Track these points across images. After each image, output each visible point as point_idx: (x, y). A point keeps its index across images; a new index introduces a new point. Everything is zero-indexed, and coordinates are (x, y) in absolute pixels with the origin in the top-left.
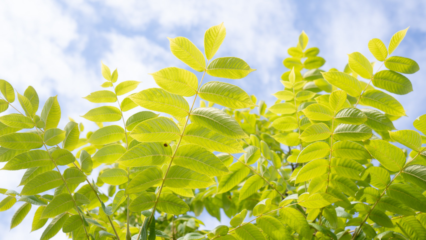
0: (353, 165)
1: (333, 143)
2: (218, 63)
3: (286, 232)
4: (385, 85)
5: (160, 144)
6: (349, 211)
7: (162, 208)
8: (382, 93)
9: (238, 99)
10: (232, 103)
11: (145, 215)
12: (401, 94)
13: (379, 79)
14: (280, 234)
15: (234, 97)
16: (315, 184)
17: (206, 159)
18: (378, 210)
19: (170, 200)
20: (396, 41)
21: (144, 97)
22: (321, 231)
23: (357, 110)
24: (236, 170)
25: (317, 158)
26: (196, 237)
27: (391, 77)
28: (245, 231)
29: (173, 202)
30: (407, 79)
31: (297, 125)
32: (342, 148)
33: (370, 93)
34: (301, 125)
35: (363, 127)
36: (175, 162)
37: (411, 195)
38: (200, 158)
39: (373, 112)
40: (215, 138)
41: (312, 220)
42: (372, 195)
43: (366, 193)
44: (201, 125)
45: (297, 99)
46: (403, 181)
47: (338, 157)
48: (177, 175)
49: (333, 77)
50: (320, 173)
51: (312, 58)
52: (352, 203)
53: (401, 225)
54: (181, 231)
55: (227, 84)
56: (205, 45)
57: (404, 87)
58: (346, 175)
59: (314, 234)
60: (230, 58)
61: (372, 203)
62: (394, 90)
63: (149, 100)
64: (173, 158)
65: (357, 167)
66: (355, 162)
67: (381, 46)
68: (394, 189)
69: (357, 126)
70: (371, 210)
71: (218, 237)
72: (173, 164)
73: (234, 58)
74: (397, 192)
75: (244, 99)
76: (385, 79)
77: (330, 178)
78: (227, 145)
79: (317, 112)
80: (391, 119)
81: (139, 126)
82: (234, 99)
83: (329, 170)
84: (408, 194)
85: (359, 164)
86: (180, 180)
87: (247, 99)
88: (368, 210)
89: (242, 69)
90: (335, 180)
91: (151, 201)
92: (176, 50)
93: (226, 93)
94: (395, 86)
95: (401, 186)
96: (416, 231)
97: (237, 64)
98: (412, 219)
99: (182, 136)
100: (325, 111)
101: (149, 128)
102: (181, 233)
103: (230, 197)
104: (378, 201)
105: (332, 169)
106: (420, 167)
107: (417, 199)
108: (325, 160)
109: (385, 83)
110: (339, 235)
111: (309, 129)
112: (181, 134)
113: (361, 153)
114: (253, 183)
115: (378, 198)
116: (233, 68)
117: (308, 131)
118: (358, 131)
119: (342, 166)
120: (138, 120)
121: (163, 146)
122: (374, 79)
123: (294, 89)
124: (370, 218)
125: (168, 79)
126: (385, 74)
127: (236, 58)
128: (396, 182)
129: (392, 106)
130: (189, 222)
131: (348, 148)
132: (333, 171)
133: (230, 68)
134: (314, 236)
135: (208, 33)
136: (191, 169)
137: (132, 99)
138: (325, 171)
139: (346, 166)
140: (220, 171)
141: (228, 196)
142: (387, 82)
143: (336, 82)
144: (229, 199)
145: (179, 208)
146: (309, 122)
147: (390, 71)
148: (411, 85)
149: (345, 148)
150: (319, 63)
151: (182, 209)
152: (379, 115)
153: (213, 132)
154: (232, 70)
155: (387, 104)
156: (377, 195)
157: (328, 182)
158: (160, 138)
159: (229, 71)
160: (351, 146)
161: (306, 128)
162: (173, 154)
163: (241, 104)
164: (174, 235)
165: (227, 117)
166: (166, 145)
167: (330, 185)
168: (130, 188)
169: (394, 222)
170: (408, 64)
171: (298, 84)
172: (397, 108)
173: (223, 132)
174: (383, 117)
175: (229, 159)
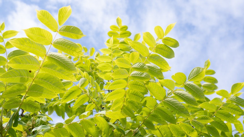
0: (138, 94)
1: (129, 81)
2: (66, 28)
3: (96, 130)
4: (161, 52)
5: (27, 70)
6: (133, 119)
7: (24, 108)
8: (159, 56)
9: (75, 51)
10: (71, 52)
11: (13, 111)
12: (168, 58)
13: (159, 49)
14: (93, 130)
15: (73, 49)
16: (117, 103)
17: (54, 82)
18: (149, 120)
19: (30, 104)
20: (169, 29)
21: (18, 42)
22: (116, 129)
23: (144, 64)
24: (74, 90)
25: (119, 88)
26: (45, 128)
27: (164, 48)
28: (73, 126)
29: (31, 105)
30: (172, 50)
31: (111, 68)
32: (134, 84)
33: (153, 56)
34: (114, 69)
35: (146, 74)
36: (35, 82)
37: (166, 113)
38: (50, 81)
39: (153, 66)
40: (60, 71)
41: (113, 123)
42: (146, 112)
43: (143, 111)
44: (53, 63)
45: (113, 54)
46: (163, 105)
47: (131, 89)
48: (35, 89)
49: (134, 44)
50: (120, 97)
51: (124, 32)
52: (135, 115)
53: (160, 129)
54: (37, 123)
55: (70, 41)
56: (59, 17)
57: (170, 55)
58: (134, 99)
59: (113, 130)
60: (73, 26)
61: (145, 116)
62: (165, 55)
63: (22, 44)
64: (34, 80)
65: (140, 96)
66: (140, 93)
67: (161, 30)
68: (158, 109)
69: (143, 73)
70: (145, 120)
71: (57, 128)
72: (34, 83)
73: (74, 27)
74: (160, 111)
75: (79, 51)
76: (161, 49)
77: (125, 100)
78: (67, 75)
79: (122, 62)
80: (162, 71)
81: (13, 59)
82: (73, 50)
83: (125, 96)
84: (165, 112)
85: (141, 94)
86: (37, 92)
87: (80, 51)
88: (143, 120)
89: (79, 34)
90: (128, 101)
91: (18, 103)
92: (40, 18)
93: (69, 46)
94: (166, 53)
95: (162, 108)
96: (167, 133)
97: (76, 31)
98: (166, 127)
99: (40, 68)
100: (126, 62)
101: (20, 61)
102: (38, 124)
103: (70, 107)
104: (149, 115)
105: (127, 95)
106: (172, 99)
107: (169, 116)
108: (124, 90)
109: (161, 51)
110: (126, 132)
111: (117, 72)
112: (40, 66)
113: (143, 88)
114: (83, 99)
115: (149, 114)
116: (74, 33)
117: (116, 73)
118: (143, 76)
119: (133, 94)
120: (15, 54)
121: (29, 72)
122: (156, 48)
123: (112, 48)
124: (144, 124)
125: (33, 34)
126: (162, 46)
127: (76, 27)
128: (160, 106)
129: (163, 64)
130: (43, 118)
131: (137, 85)
132: (127, 97)
133: (72, 32)
134: (113, 131)
135: (61, 10)
136: (44, 87)
137: (10, 42)
138: (123, 96)
139: (135, 95)
140: (61, 90)
141: (69, 106)
142: (162, 50)
143: (135, 47)
144: (69, 108)
145: (34, 109)
146: (118, 67)
147: (165, 45)
148: (174, 54)
149: (135, 85)
150: (128, 34)
151: (36, 109)
152: (156, 68)
153: (59, 67)
154: (73, 34)
155: (161, 63)
156: (149, 112)
157: (124, 102)
158: (27, 67)
159: (71, 34)
160: (138, 84)
161: (115, 71)
162: (34, 77)
163: (76, 54)
164: (33, 125)
165: (68, 60)
166: (30, 72)
167: (125, 104)
168: (4, 95)
169: (156, 127)
170: (174, 42)
171: (114, 46)
172: (166, 66)
173: (65, 68)
174: (158, 70)
175: (70, 84)
